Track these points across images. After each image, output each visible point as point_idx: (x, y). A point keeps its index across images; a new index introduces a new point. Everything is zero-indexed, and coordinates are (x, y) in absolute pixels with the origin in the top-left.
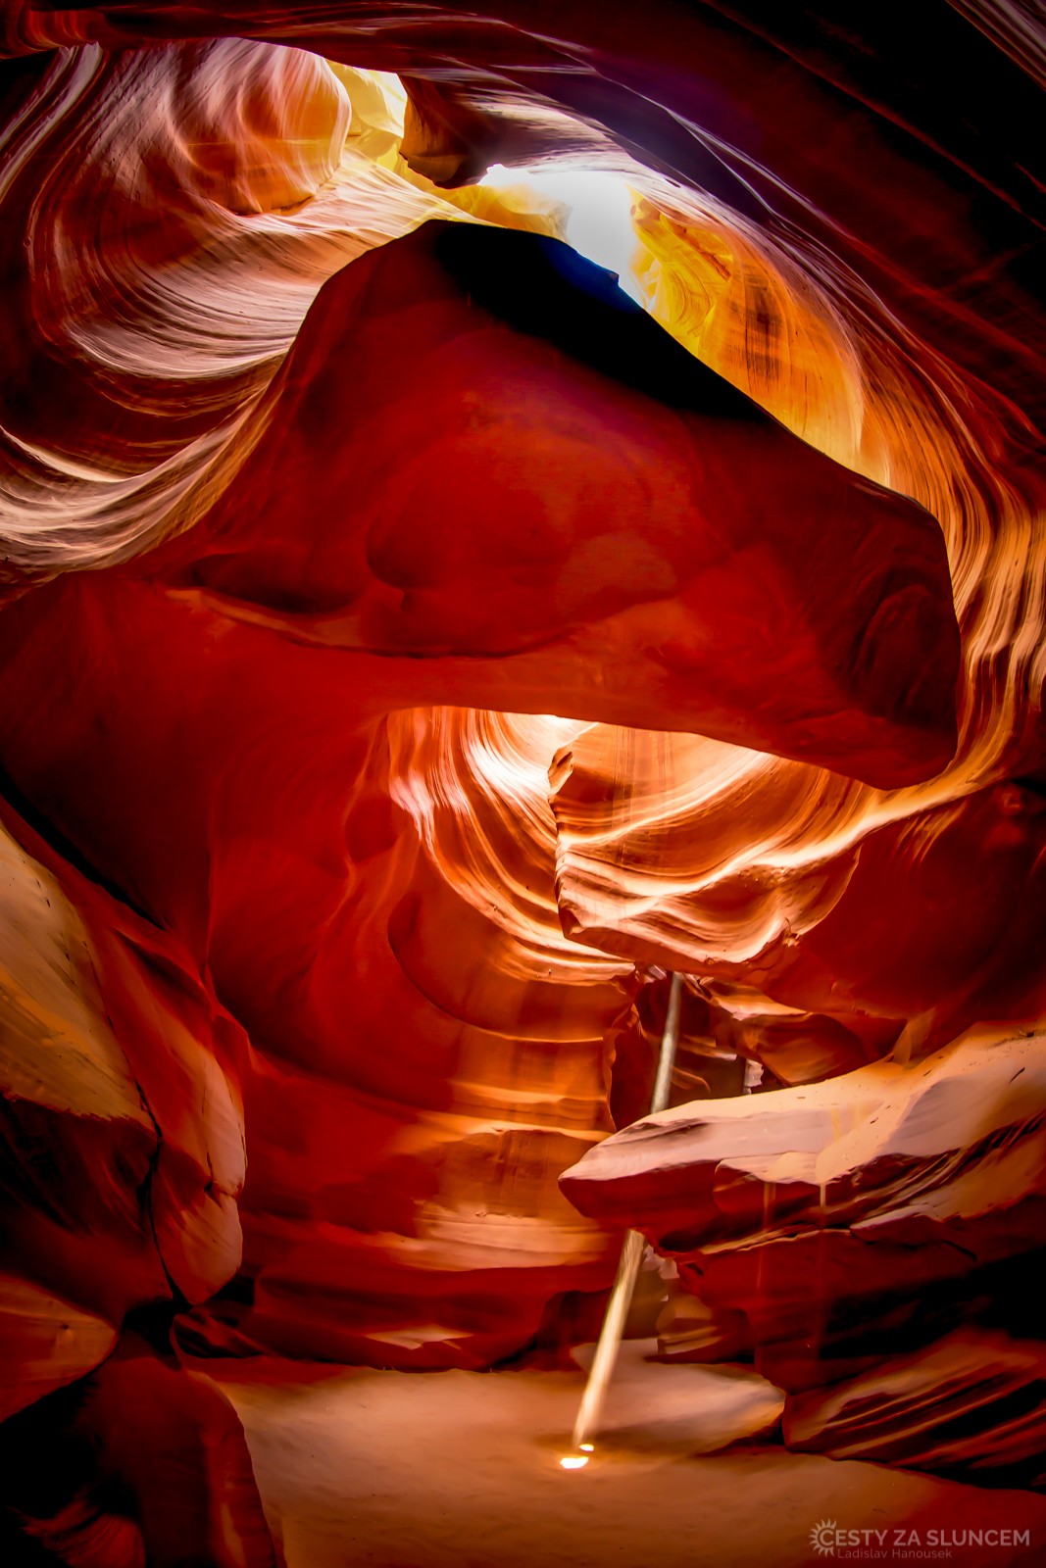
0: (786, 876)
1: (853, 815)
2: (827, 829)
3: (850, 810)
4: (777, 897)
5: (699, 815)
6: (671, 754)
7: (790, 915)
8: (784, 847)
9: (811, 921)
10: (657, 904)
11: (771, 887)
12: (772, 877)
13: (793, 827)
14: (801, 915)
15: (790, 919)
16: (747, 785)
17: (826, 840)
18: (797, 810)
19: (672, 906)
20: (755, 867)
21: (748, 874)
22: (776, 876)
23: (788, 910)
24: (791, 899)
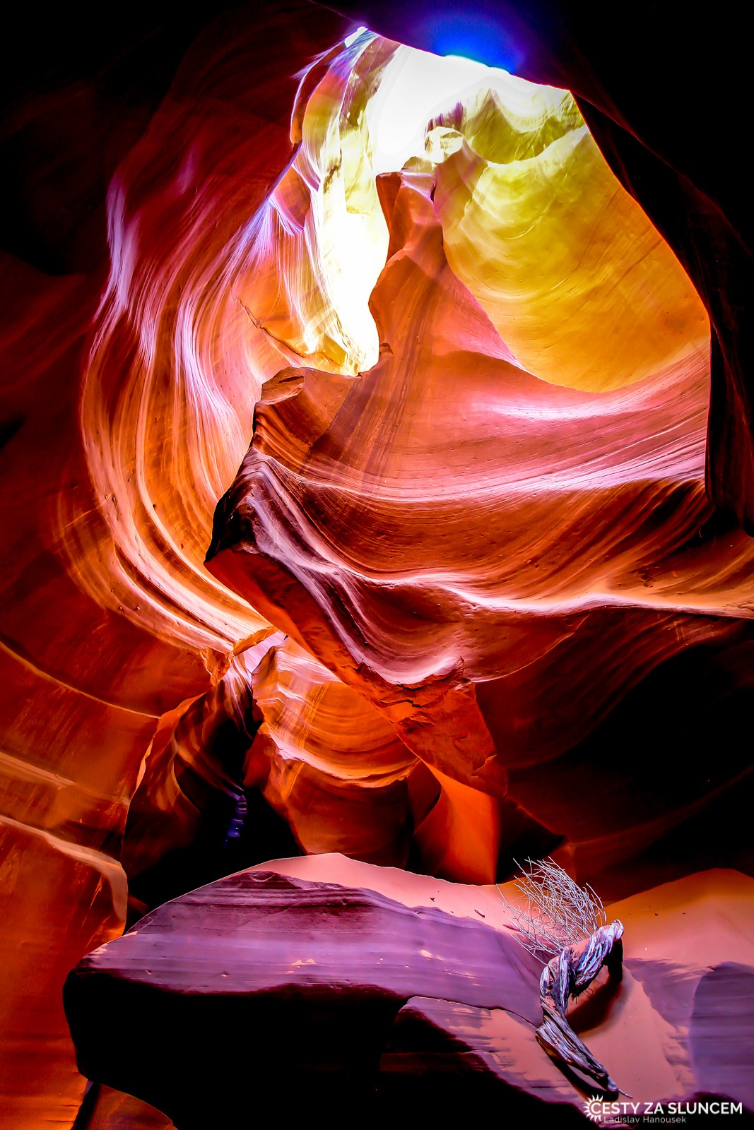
0: (476, 613)
1: (564, 588)
2: (528, 591)
3: (562, 583)
4: (458, 631)
5: (400, 513)
6: (388, 444)
7: (466, 656)
8: (476, 586)
9: (489, 673)
10: (337, 574)
11: (453, 618)
12: (457, 608)
13: (492, 573)
14: (480, 661)
15: (466, 660)
16: (461, 510)
17: (528, 599)
18: (501, 558)
19: (349, 584)
20: (442, 591)
21: (432, 594)
22: (465, 610)
23: (467, 651)
24: (473, 640)
